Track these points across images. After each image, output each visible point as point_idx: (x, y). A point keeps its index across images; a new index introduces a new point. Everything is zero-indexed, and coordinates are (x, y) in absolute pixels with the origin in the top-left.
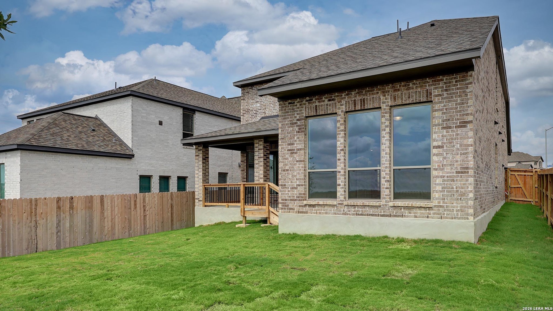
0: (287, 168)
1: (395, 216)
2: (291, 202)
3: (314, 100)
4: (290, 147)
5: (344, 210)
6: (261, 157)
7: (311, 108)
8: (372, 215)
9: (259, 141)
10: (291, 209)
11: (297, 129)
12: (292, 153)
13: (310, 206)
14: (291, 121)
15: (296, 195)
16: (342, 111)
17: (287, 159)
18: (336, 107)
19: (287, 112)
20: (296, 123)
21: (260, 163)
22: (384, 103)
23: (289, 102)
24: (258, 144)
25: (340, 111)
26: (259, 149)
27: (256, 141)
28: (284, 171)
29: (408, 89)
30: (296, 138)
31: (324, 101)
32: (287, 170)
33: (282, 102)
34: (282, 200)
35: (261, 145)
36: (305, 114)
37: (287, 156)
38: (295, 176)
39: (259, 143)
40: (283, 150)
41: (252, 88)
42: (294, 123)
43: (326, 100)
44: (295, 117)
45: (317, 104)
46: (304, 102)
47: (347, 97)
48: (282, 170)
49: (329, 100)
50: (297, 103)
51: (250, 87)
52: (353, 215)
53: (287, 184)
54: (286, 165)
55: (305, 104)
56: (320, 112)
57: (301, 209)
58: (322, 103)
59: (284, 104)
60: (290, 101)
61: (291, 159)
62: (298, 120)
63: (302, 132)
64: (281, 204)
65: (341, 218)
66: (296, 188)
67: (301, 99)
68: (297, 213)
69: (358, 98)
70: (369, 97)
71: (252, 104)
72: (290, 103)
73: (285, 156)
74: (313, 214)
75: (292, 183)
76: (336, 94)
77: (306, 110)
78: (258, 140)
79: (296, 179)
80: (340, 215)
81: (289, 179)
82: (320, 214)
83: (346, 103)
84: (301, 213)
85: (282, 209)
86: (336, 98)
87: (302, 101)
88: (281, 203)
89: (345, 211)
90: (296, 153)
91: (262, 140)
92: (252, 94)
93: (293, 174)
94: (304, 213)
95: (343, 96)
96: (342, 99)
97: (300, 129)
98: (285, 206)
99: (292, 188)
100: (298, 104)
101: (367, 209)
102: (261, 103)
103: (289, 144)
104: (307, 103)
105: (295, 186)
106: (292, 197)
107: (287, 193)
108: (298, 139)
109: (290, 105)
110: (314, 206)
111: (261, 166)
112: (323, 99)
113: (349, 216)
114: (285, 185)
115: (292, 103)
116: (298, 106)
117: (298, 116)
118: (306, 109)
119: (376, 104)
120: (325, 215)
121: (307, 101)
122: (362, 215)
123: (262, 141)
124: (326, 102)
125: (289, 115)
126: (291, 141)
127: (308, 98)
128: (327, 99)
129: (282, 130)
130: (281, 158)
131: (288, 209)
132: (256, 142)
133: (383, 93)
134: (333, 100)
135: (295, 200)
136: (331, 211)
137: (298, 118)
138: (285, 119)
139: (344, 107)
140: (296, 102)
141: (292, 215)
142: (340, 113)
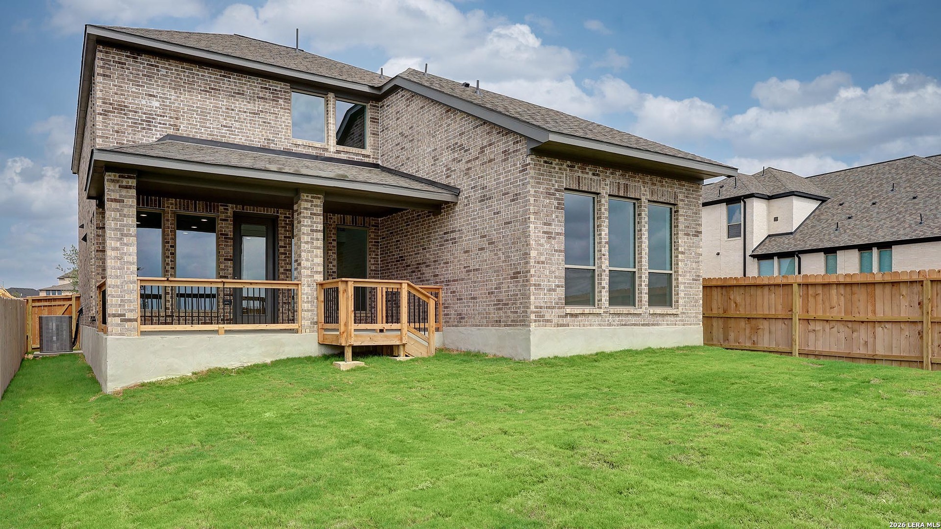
0: (543, 258)
1: (653, 325)
2: (548, 311)
3: (576, 168)
4: (546, 229)
5: (608, 320)
6: (317, 231)
7: (573, 178)
8: (635, 325)
9: (312, 197)
10: (548, 321)
11: (555, 203)
12: (549, 238)
13: (572, 315)
14: (547, 189)
15: (554, 300)
16: (606, 193)
17: (542, 245)
18: (600, 185)
19: (542, 175)
20: (554, 194)
21: (315, 242)
22: (644, 195)
23: (544, 160)
24: (310, 204)
25: (604, 191)
26: (311, 214)
27: (304, 196)
28: (538, 263)
29: (662, 186)
30: (554, 217)
31: (587, 173)
32: (543, 263)
33: (535, 156)
34: (536, 307)
35: (316, 206)
36: (566, 184)
37: (542, 241)
38: (553, 272)
39: (312, 201)
40: (536, 232)
41: (137, 58)
42: (551, 194)
43: (590, 173)
44: (553, 185)
45: (580, 174)
46: (565, 166)
47: (611, 176)
48: (535, 261)
49: (594, 174)
50: (556, 165)
51: (128, 54)
52: (618, 325)
53: (542, 284)
54: (541, 254)
55: (566, 170)
56: (582, 186)
57: (561, 321)
58: (586, 176)
59: (538, 160)
60: (546, 159)
61: (547, 246)
62: (557, 190)
63: (561, 209)
64: (534, 314)
65: (607, 330)
66: (554, 290)
67: (561, 160)
68: (556, 326)
69: (622, 182)
70: (631, 184)
71: (136, 95)
72: (545, 162)
73: (540, 240)
74: (576, 327)
75: (549, 282)
76: (601, 169)
77: (566, 179)
78: (310, 195)
79: (555, 276)
80: (605, 326)
81: (545, 275)
82: (583, 326)
83: (610, 184)
84: (561, 327)
85: (535, 321)
86: (601, 174)
87: (562, 165)
88: (534, 312)
89: (610, 321)
90: (554, 238)
91: (319, 196)
92: (134, 72)
93: (551, 269)
94: (565, 326)
95: (608, 174)
96: (607, 177)
97: (559, 204)
98: (540, 316)
99: (550, 290)
100: (557, 167)
101: (630, 317)
102: (163, 102)
103: (545, 224)
104: (568, 169)
105: (554, 288)
106: (548, 303)
107: (542, 298)
108: (557, 217)
109: (546, 165)
110: (576, 315)
111: (318, 248)
112: (587, 171)
113: (613, 327)
114: (539, 285)
115: (549, 164)
116: (556, 170)
117: (557, 184)
118: (566, 177)
119: (637, 195)
120: (589, 327)
121: (568, 166)
122: (625, 325)
123: (319, 198)
124: (590, 175)
125: (545, 180)
126: (548, 219)
127: (569, 163)
128: (592, 172)
129: (535, 199)
130: (534, 243)
131: (544, 321)
132: (306, 198)
133: (643, 183)
134: (598, 175)
135: (554, 308)
136: (596, 322)
137: (556, 187)
138: (538, 183)
139: (608, 187)
140: (554, 162)
141: (550, 329)
142: (604, 195)
